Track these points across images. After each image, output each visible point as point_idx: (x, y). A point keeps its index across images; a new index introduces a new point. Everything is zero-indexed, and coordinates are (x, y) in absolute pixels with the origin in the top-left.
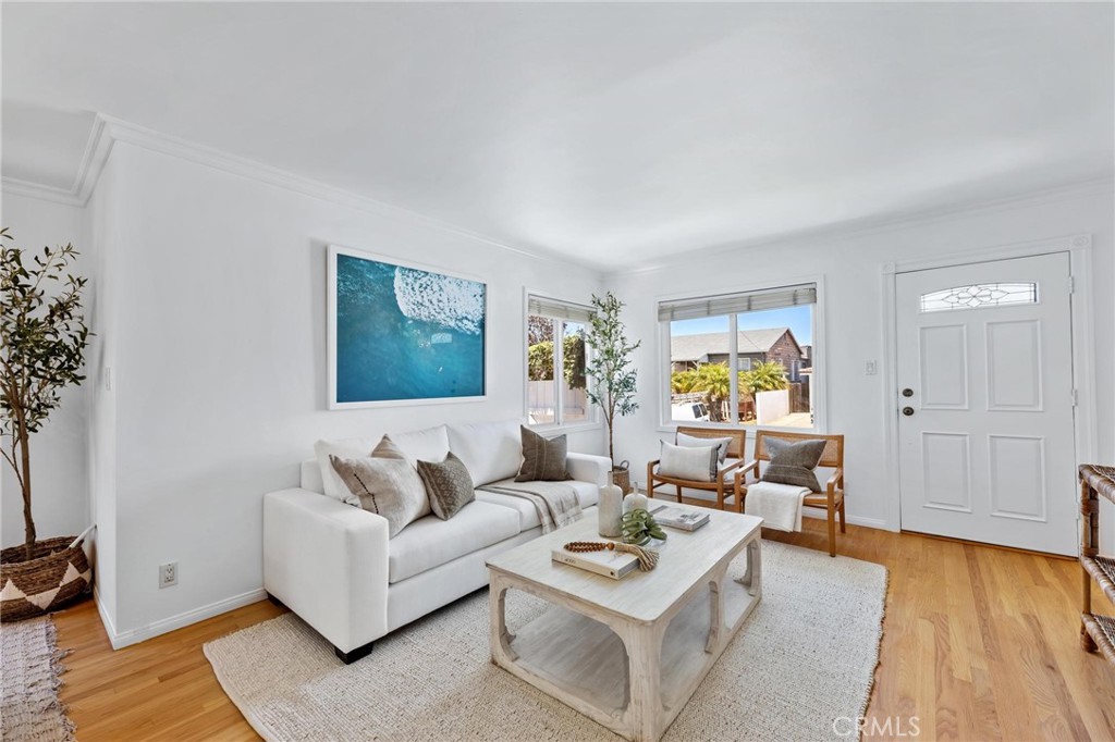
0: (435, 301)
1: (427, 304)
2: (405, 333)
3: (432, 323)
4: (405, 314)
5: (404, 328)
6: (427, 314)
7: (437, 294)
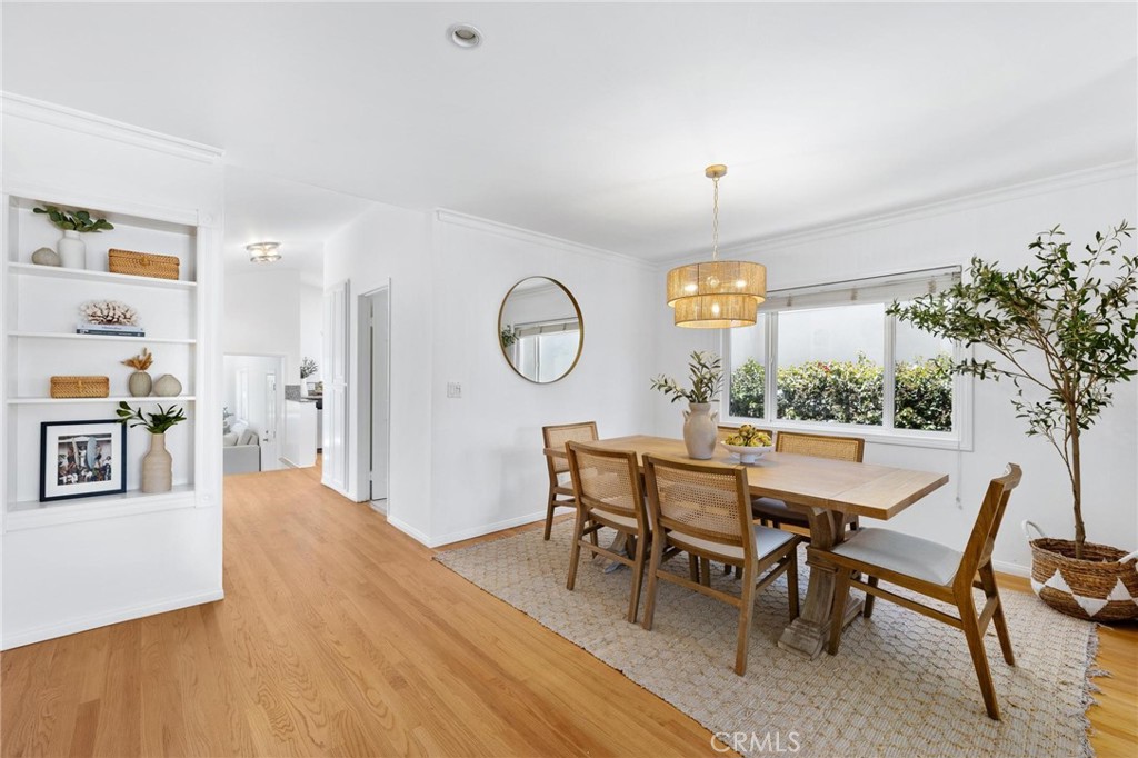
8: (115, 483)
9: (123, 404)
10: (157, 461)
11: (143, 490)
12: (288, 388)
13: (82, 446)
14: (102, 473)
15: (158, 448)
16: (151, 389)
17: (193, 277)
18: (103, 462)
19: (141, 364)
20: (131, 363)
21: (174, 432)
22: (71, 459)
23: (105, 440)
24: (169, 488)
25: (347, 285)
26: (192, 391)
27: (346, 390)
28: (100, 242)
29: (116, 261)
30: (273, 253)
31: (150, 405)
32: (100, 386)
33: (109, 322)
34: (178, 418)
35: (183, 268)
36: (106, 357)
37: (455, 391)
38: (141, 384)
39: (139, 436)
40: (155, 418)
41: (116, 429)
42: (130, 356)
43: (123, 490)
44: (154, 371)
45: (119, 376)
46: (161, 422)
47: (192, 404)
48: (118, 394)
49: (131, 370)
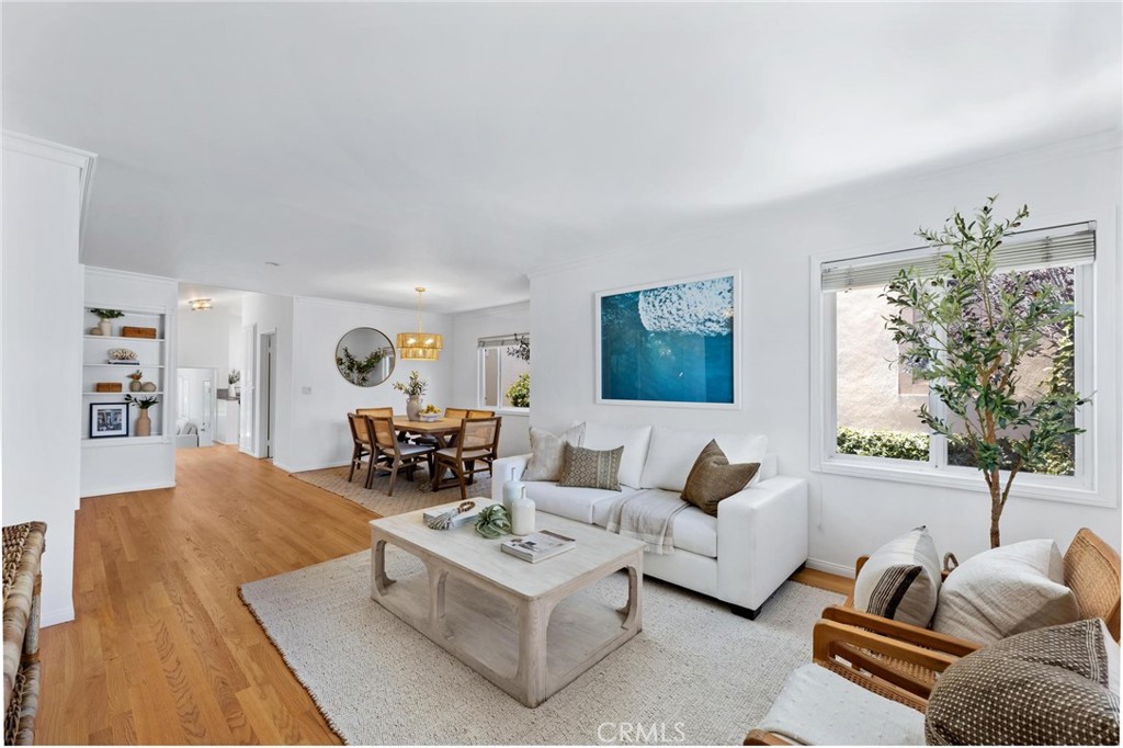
0: (674, 311)
1: (667, 315)
2: (649, 345)
3: (672, 332)
4: (648, 329)
5: (647, 341)
6: (667, 325)
7: (676, 304)
8: (123, 432)
9: (128, 395)
10: (144, 421)
11: (136, 434)
12: (219, 391)
13: (108, 414)
14: (118, 427)
15: (144, 416)
16: (142, 388)
17: (162, 337)
18: (118, 422)
19: (136, 377)
20: (132, 376)
21: (152, 410)
22: (103, 420)
23: (118, 412)
24: (149, 435)
25: (255, 328)
26: (161, 389)
27: (254, 391)
28: (118, 323)
29: (126, 332)
30: (207, 305)
31: (140, 396)
32: (117, 387)
33: (123, 358)
34: (154, 402)
35: (157, 333)
36: (120, 375)
37: (307, 391)
38: (137, 387)
39: (135, 410)
40: (142, 402)
41: (124, 407)
42: (130, 373)
43: (127, 435)
44: (142, 381)
45: (126, 383)
46: (146, 404)
47: (162, 396)
48: (126, 391)
49: (131, 380)
